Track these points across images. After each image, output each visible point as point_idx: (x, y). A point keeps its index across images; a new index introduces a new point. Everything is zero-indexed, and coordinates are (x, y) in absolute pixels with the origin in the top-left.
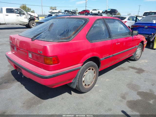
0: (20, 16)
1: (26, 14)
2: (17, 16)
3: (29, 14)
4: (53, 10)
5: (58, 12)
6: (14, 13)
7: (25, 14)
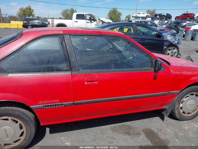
0: (91, 22)
1: (98, 21)
2: (87, 22)
3: (101, 20)
4: (138, 14)
5: (145, 16)
6: (84, 19)
7: (96, 20)
